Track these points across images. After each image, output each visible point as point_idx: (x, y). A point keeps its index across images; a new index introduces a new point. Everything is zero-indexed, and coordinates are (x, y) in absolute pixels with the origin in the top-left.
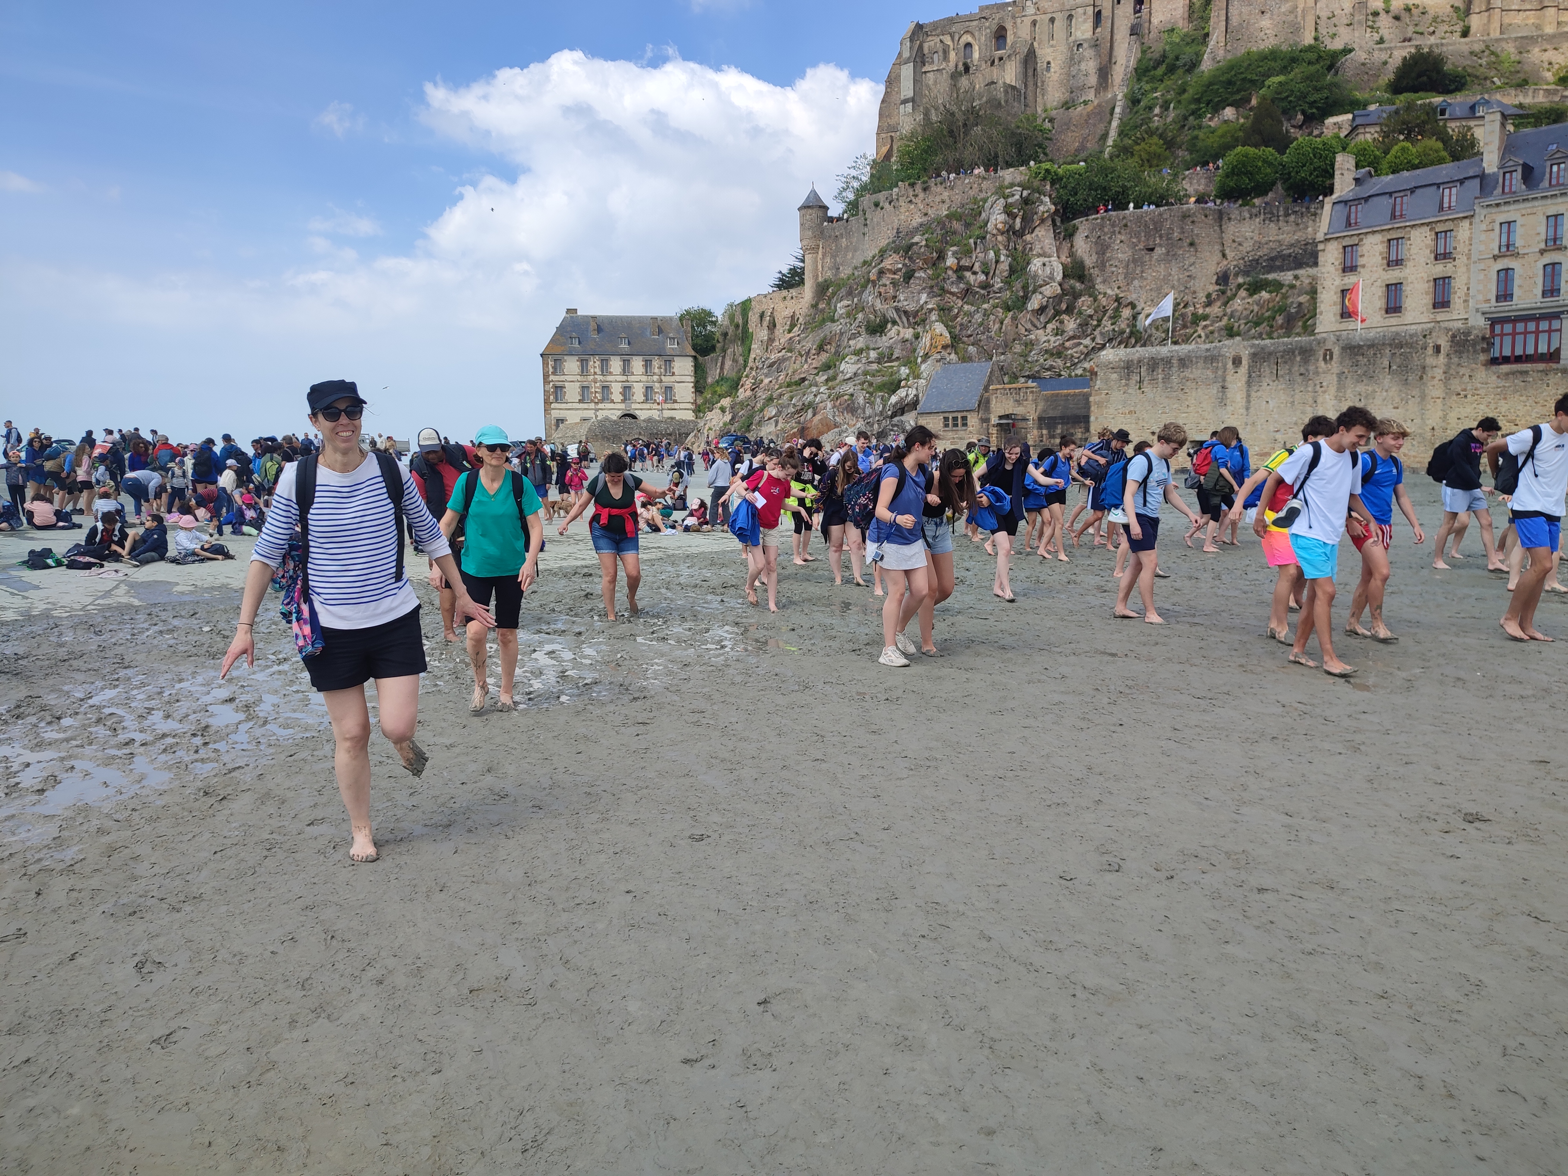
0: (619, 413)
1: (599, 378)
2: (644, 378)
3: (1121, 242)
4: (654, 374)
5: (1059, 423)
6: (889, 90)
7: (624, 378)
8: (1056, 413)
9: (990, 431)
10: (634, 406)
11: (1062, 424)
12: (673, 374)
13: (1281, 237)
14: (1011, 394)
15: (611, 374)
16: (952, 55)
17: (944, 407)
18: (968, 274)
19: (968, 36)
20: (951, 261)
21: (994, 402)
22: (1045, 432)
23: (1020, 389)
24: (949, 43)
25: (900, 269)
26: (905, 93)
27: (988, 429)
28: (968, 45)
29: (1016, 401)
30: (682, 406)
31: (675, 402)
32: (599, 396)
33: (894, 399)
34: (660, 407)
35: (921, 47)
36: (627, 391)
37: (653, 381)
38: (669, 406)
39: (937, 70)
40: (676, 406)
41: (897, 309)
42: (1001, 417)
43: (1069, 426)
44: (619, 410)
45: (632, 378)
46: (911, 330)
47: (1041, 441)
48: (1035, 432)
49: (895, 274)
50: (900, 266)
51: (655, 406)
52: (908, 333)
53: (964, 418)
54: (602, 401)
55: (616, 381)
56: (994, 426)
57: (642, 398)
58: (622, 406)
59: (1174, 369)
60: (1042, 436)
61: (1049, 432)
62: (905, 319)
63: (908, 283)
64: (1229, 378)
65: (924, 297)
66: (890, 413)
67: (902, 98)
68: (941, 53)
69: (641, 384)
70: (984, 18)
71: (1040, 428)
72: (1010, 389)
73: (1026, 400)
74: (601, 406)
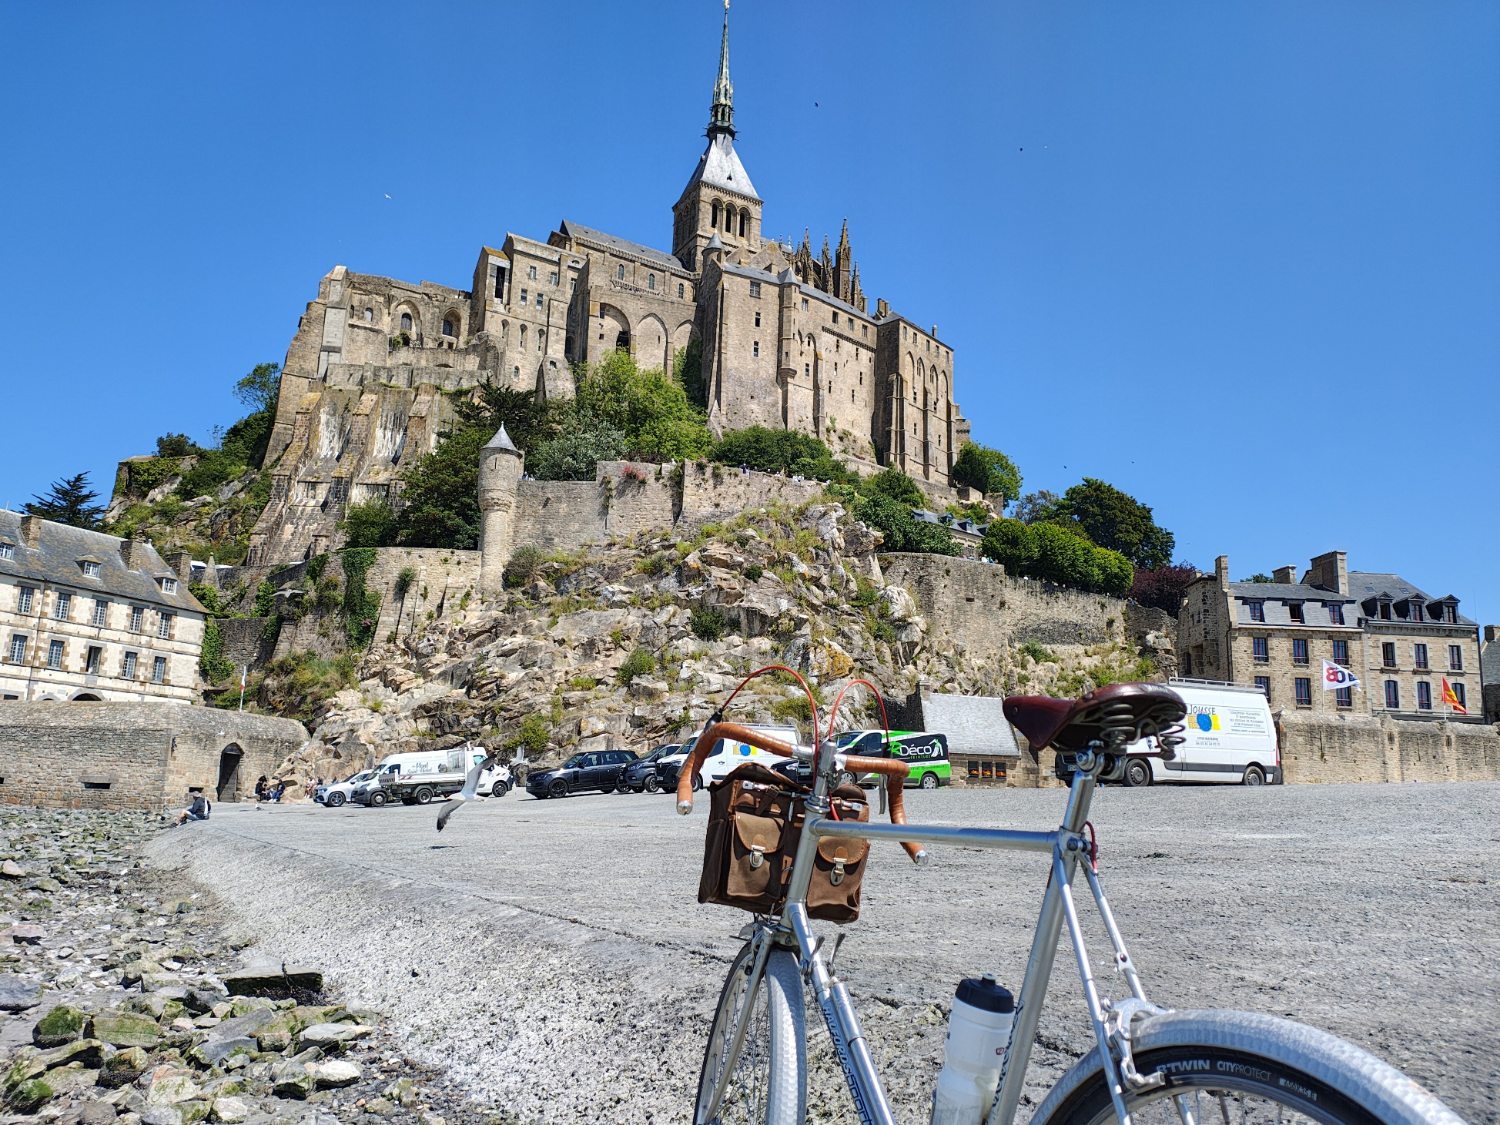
0: (74, 691)
1: (49, 624)
2: (126, 637)
3: (945, 586)
4: (142, 633)
7: (93, 632)
10: (101, 682)
12: (171, 638)
13: (1039, 612)
15: (70, 620)
16: (387, 319)
17: (966, 749)
19: (409, 307)
24: (383, 305)
27: (1037, 780)
28: (406, 316)
30: (178, 692)
31: (166, 683)
32: (43, 656)
34: (140, 689)
36: (93, 655)
37: (140, 645)
38: (156, 689)
39: (370, 329)
40: (167, 690)
44: (74, 685)
45: (105, 634)
49: (731, 567)
51: (136, 686)
53: (1002, 766)
54: (49, 664)
55: (78, 635)
57: (116, 670)
58: (80, 679)
59: (1347, 739)
62: (757, 626)
63: (757, 582)
64: (1387, 753)
68: (376, 312)
69: (119, 647)
74: (43, 674)
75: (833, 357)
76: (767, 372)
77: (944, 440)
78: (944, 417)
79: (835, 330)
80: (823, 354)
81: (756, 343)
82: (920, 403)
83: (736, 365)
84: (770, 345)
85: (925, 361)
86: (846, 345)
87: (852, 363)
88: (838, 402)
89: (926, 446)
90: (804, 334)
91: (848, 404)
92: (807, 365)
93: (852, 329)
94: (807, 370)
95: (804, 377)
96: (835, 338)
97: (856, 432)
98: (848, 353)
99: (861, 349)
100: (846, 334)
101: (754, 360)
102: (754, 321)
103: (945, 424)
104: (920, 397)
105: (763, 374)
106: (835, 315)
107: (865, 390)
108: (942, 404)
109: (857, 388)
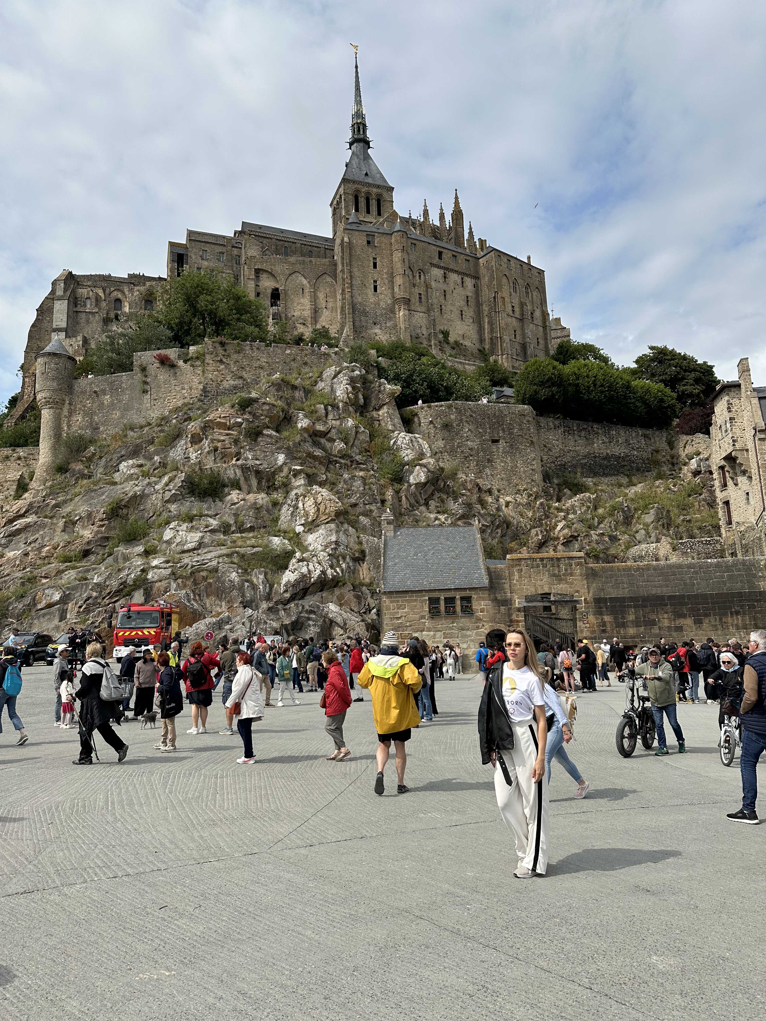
3: (470, 430)
5: (630, 607)
6: (40, 317)
8: (623, 592)
9: (514, 617)
11: (635, 607)
13: (577, 448)
14: (545, 566)
16: (104, 304)
17: (426, 584)
18: (323, 441)
19: (119, 293)
20: (303, 423)
21: (516, 577)
22: (607, 618)
23: (558, 559)
24: (102, 295)
25: (240, 425)
26: (58, 324)
27: (510, 615)
28: (118, 301)
29: (554, 575)
33: (289, 577)
35: (73, 291)
39: (90, 312)
41: (245, 469)
42: (529, 599)
43: (647, 610)
46: (263, 495)
47: (604, 631)
48: (592, 618)
49: (229, 429)
50: (239, 420)
52: (262, 498)
53: (467, 599)
56: (519, 610)
60: (604, 624)
61: (615, 618)
62: (254, 482)
63: (255, 441)
65: (281, 458)
66: (287, 595)
67: (54, 326)
68: (93, 300)
70: (133, 284)
71: (599, 612)
72: (542, 559)
73: (571, 574)
75: (443, 286)
76: (386, 303)
77: (541, 341)
78: (540, 324)
79: (442, 265)
80: (433, 284)
81: (375, 282)
82: (517, 314)
83: (360, 299)
84: (386, 281)
85: (520, 281)
86: (454, 277)
87: (459, 290)
88: (449, 320)
89: (524, 347)
90: (416, 269)
91: (459, 323)
92: (420, 294)
93: (457, 262)
94: (420, 298)
95: (418, 304)
96: (442, 272)
97: (467, 343)
98: (455, 283)
99: (465, 278)
100: (451, 267)
101: (374, 295)
102: (372, 264)
103: (541, 329)
104: (517, 309)
105: (383, 304)
106: (440, 253)
107: (471, 310)
108: (538, 313)
109: (465, 308)
